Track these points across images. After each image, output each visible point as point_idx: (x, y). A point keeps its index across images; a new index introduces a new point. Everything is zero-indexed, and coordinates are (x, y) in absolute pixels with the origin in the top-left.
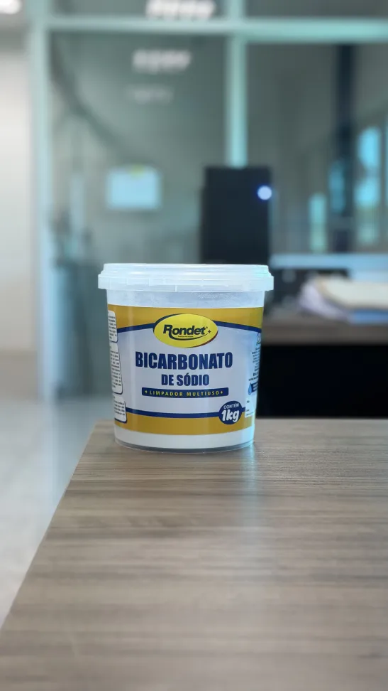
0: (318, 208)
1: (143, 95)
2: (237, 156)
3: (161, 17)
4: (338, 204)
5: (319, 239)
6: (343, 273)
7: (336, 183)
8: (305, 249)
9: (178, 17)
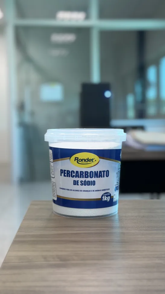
0: (131, 100)
1: (56, 52)
2: (96, 78)
3: (63, 20)
4: (139, 98)
5: (131, 113)
6: (142, 128)
7: (138, 89)
8: (125, 117)
9: (70, 20)
